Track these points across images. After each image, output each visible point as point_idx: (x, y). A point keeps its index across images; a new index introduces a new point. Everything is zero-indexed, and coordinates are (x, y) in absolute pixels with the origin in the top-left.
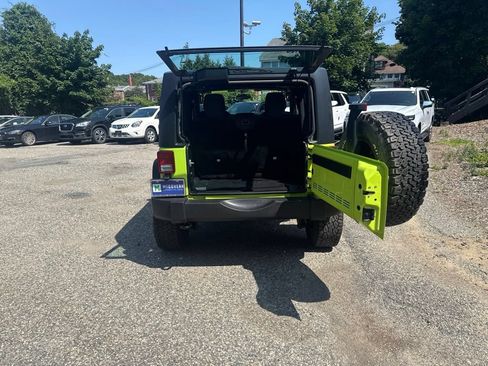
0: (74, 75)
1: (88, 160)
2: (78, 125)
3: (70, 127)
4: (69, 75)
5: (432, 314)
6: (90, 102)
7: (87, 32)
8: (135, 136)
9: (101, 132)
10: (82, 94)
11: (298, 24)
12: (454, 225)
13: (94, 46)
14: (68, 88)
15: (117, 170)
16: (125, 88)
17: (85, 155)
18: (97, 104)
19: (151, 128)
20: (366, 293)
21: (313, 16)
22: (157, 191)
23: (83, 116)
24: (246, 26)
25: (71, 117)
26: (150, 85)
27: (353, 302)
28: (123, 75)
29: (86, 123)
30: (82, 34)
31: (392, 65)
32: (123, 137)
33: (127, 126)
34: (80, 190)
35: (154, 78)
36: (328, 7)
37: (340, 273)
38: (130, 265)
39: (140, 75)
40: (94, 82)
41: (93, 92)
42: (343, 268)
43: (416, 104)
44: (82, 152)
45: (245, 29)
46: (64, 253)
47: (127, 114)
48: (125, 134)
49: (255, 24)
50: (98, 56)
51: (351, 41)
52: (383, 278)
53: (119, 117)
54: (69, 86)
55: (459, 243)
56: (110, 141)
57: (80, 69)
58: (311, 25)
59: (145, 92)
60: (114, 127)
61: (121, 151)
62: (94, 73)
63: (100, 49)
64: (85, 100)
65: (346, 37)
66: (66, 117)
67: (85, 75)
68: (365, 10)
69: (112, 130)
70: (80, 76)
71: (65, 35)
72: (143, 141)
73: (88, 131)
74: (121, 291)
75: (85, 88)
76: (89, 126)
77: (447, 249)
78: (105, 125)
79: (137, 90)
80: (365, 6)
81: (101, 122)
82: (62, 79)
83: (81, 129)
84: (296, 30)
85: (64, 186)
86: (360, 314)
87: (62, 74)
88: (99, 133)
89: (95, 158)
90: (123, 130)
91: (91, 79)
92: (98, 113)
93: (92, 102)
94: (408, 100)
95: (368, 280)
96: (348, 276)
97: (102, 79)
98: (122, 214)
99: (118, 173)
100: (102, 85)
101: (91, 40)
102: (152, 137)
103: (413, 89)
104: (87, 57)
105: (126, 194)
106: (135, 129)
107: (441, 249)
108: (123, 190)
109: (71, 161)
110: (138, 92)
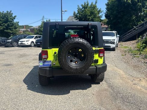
0: (6, 25)
1: (11, 52)
2: (8, 41)
3: (4, 41)
4: (4, 25)
5: (140, 107)
6: (11, 33)
7: (11, 11)
8: (27, 44)
9: (15, 43)
10: (9, 31)
11: (78, 12)
12: (135, 73)
13: (13, 16)
14: (4, 29)
15: (22, 56)
16: (23, 30)
17: (10, 51)
18: (14, 34)
19: (33, 42)
20: (116, 99)
21: (83, 9)
22: (41, 65)
23: (9, 38)
24: (63, 11)
25: (5, 38)
26: (31, 29)
27: (112, 103)
28: (22, 26)
29: (10, 40)
30: (9, 12)
31: (104, 25)
32: (23, 45)
33: (25, 41)
34: (9, 63)
35: (32, 27)
36: (87, 7)
37: (105, 92)
38: (30, 92)
39: (28, 25)
40: (13, 27)
41: (13, 30)
42: (106, 90)
43: (115, 36)
44: (9, 50)
45: (63, 13)
46: (4, 88)
47: (25, 37)
48: (24, 44)
49: (66, 11)
50: (14, 19)
51: (94, 17)
52: (120, 93)
53: (22, 38)
54: (4, 28)
55: (139, 80)
56: (18, 46)
57: (8, 23)
58: (82, 12)
59: (29, 31)
60: (20, 41)
61: (23, 49)
62: (13, 24)
63: (15, 16)
64: (10, 33)
65: (92, 16)
66: (3, 38)
67: (10, 25)
68: (98, 9)
69: (19, 43)
70: (8, 25)
71: (3, 12)
72: (30, 46)
73: (11, 43)
74: (28, 103)
75: (10, 29)
76: (11, 41)
77: (136, 82)
78: (17, 41)
79: (27, 30)
80: (97, 8)
81: (16, 40)
82: (2, 26)
83: (8, 42)
84: (78, 13)
85: (3, 62)
86: (116, 108)
87: (2, 24)
88: (15, 44)
89: (14, 52)
90: (23, 43)
91: (12, 26)
92: (14, 37)
93: (12, 33)
94: (112, 35)
95: (115, 94)
96: (108, 93)
97: (16, 26)
98: (25, 72)
99: (22, 57)
100: (16, 28)
101: (12, 14)
102: (33, 45)
103: (113, 32)
104: (11, 19)
105: (26, 64)
106: (27, 42)
107: (134, 82)
108: (24, 63)
109: (5, 53)
110: (27, 31)
